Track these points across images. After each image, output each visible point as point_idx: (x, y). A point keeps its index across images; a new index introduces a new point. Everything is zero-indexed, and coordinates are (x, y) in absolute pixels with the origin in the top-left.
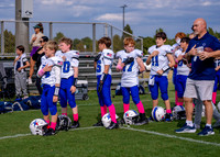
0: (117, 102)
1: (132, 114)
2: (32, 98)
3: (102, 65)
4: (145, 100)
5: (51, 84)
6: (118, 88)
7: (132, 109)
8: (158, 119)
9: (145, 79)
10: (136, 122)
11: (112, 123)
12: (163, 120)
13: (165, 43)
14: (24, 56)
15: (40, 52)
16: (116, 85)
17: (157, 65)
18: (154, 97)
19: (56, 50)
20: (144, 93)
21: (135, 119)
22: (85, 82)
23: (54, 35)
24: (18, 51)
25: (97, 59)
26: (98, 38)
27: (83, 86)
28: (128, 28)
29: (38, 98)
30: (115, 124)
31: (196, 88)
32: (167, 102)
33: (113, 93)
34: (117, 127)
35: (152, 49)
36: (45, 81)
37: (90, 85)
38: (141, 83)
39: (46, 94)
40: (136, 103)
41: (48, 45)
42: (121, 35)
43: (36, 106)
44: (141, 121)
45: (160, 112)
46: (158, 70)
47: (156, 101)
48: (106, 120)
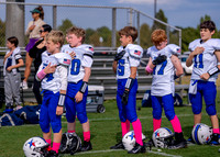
0: (145, 116)
1: (164, 133)
2: (27, 109)
3: (127, 66)
4: (183, 114)
5: (55, 90)
6: (146, 97)
7: (165, 126)
8: (201, 140)
9: (182, 86)
10: (169, 145)
11: (136, 145)
12: (208, 142)
13: (213, 37)
14: (17, 50)
15: (40, 46)
16: (143, 92)
17: (201, 66)
18: (196, 111)
19: (62, 43)
20: (181, 105)
21: (168, 141)
22: (101, 88)
23: (59, 23)
24: (9, 44)
25: (119, 58)
26: (119, 28)
27: (98, 94)
28: (160, 15)
29: (36, 108)
30: (140, 147)
32: (214, 118)
33: (139, 103)
34: (143, 151)
35: (195, 45)
36: (47, 85)
37: (107, 92)
38: (177, 91)
39: (47, 103)
40: (169, 118)
41: (51, 37)
42: (151, 24)
43: (33, 120)
44: (176, 144)
45: (204, 132)
46: (202, 73)
47: (198, 117)
48: (129, 140)
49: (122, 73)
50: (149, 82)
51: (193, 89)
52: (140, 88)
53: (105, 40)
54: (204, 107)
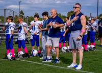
0: (16, 47)
1: (22, 53)
3: (10, 30)
4: (28, 46)
6: (16, 40)
7: (22, 51)
8: (34, 55)
9: (28, 37)
10: (24, 57)
12: (37, 56)
20: (28, 43)
21: (23, 56)
26: (7, 16)
28: (22, 12)
30: (14, 58)
31: (52, 41)
32: (38, 47)
33: (14, 43)
37: (2, 39)
42: (18, 15)
45: (35, 52)
48: (9, 56)
49: (8, 32)
50: (18, 35)
51: (32, 38)
52: (14, 37)
53: (2, 20)
54: (35, 44)
